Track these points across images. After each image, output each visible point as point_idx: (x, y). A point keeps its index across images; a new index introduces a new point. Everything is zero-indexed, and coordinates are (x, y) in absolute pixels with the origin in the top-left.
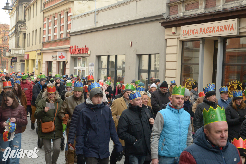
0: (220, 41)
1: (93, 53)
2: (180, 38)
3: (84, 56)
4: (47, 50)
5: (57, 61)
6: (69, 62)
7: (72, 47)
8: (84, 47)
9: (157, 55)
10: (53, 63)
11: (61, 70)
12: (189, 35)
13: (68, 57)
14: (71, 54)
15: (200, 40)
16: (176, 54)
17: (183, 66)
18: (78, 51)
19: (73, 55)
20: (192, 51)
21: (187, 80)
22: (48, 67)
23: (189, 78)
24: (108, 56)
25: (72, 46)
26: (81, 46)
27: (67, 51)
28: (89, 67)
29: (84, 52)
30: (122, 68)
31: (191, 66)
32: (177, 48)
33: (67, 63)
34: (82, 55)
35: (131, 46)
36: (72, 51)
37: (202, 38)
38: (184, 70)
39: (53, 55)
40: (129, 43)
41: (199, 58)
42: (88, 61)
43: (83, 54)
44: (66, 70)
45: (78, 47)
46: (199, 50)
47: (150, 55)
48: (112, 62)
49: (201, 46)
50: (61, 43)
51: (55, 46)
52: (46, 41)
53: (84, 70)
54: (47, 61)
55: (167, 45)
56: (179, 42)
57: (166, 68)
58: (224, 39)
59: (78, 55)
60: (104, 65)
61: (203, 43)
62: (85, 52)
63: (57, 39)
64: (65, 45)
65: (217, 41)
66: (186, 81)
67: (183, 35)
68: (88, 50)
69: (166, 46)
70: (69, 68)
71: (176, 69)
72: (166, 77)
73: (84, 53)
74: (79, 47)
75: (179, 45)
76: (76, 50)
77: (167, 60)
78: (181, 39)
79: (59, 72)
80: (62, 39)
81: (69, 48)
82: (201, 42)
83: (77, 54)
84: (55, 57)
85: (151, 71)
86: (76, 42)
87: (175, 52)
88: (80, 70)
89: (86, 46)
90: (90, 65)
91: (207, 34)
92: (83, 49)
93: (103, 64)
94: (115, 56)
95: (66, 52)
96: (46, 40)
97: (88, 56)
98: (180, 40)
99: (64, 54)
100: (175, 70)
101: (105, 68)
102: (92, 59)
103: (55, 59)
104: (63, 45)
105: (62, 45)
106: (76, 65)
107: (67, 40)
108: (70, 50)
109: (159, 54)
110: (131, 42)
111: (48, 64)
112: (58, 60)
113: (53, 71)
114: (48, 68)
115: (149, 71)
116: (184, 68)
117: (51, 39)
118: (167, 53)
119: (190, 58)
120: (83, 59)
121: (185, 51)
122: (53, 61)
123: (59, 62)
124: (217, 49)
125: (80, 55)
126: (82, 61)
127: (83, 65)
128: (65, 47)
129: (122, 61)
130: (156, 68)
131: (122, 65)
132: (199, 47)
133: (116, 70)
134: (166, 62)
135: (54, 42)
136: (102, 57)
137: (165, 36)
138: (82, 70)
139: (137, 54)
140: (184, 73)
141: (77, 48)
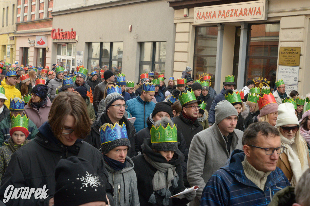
0: (243, 28)
1: (82, 39)
2: (193, 22)
3: (70, 43)
4: (22, 34)
5: (35, 48)
6: (51, 50)
7: (55, 31)
8: (70, 31)
9: (161, 43)
10: (29, 50)
11: (41, 59)
12: (204, 19)
13: (49, 43)
14: (53, 40)
15: (218, 25)
16: (188, 42)
17: (196, 58)
18: (63, 35)
19: (55, 41)
20: (206, 39)
21: (201, 76)
22: (23, 55)
23: (204, 73)
24: (101, 44)
25: (55, 29)
26: (66, 29)
27: (48, 35)
28: (76, 57)
29: (70, 37)
30: (117, 58)
31: (205, 58)
32: (189, 35)
33: (48, 50)
34: (67, 41)
35: (131, 31)
36: (54, 35)
37: (221, 24)
38: (197, 63)
39: (29, 40)
40: (129, 28)
41: (216, 47)
42: (75, 48)
43: (68, 39)
44: (47, 59)
45: (62, 30)
46: (217, 38)
47: (154, 43)
48: (106, 50)
49: (219, 33)
50: (41, 24)
51: (33, 29)
52: (20, 22)
53: (70, 60)
54: (22, 48)
55: (177, 31)
56: (192, 28)
57: (175, 60)
58: (249, 25)
59: (63, 41)
60: (95, 54)
61: (222, 30)
62: (72, 37)
63: (35, 20)
64: (46, 27)
65: (240, 27)
66: (199, 76)
67: (197, 19)
68: (75, 35)
69: (175, 33)
70: (50, 57)
71: (187, 61)
72: (174, 71)
73: (70, 39)
74: (64, 31)
75: (192, 31)
76: (59, 35)
77: (176, 50)
78: (195, 23)
79: (38, 62)
80: (42, 20)
81: (51, 31)
82: (219, 28)
83: (62, 39)
84: (32, 43)
85: (155, 63)
86: (59, 23)
87: (187, 40)
88: (65, 60)
89: (72, 30)
90: (78, 54)
91: (227, 19)
92: (69, 33)
93: (93, 52)
94: (109, 43)
95: (46, 36)
96: (21, 20)
97: (75, 43)
98: (193, 26)
99: (44, 39)
100: (186, 63)
101: (96, 57)
102: (81, 47)
103: (33, 45)
104: (43, 27)
105: (41, 28)
106: (59, 53)
107: (48, 21)
108: (51, 35)
109: (166, 42)
110: (131, 26)
111: (23, 51)
112: (36, 46)
113: (30, 61)
114: (23, 57)
115: (153, 63)
116: (197, 61)
117: (28, 19)
118: (176, 41)
119: (203, 48)
120: (69, 45)
121: (199, 39)
122: (29, 48)
123: (37, 49)
124: (240, 37)
125: (65, 41)
126: (67, 49)
127: (68, 53)
128: (46, 31)
129: (118, 49)
130: (160, 60)
131: (117, 55)
132: (217, 35)
133: (112, 61)
134: (174, 52)
135: (32, 23)
136: (93, 44)
137: (174, 19)
138: (68, 60)
139: (138, 41)
140: (197, 66)
141: (61, 32)
